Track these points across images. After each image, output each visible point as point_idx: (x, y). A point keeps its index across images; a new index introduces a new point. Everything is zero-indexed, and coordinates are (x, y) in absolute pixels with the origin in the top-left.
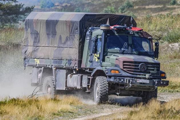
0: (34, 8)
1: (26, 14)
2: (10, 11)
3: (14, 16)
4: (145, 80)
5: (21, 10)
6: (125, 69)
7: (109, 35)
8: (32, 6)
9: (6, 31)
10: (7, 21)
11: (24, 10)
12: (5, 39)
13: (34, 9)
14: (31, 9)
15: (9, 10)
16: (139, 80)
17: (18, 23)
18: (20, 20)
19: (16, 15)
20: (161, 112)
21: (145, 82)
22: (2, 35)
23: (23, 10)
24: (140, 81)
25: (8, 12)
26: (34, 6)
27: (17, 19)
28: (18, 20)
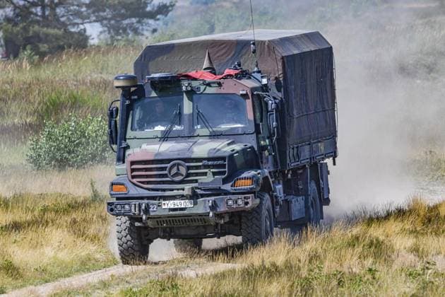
0: (174, 5)
1: (158, 17)
2: (127, 11)
3: (134, 20)
4: (183, 202)
5: (149, 9)
6: (135, 180)
7: (136, 97)
8: (172, 2)
9: (117, 52)
10: (121, 31)
11: (156, 9)
12: (116, 68)
13: (174, 7)
14: (168, 7)
15: (125, 8)
16: (167, 202)
17: (143, 35)
18: (147, 30)
19: (137, 19)
20: (430, 221)
21: (183, 206)
22: (110, 59)
23: (153, 9)
24: (169, 205)
25: (123, 13)
26: (176, 2)
27: (141, 28)
28: (143, 30)
